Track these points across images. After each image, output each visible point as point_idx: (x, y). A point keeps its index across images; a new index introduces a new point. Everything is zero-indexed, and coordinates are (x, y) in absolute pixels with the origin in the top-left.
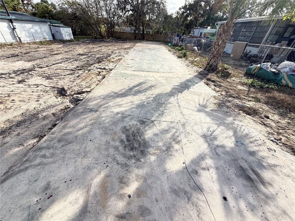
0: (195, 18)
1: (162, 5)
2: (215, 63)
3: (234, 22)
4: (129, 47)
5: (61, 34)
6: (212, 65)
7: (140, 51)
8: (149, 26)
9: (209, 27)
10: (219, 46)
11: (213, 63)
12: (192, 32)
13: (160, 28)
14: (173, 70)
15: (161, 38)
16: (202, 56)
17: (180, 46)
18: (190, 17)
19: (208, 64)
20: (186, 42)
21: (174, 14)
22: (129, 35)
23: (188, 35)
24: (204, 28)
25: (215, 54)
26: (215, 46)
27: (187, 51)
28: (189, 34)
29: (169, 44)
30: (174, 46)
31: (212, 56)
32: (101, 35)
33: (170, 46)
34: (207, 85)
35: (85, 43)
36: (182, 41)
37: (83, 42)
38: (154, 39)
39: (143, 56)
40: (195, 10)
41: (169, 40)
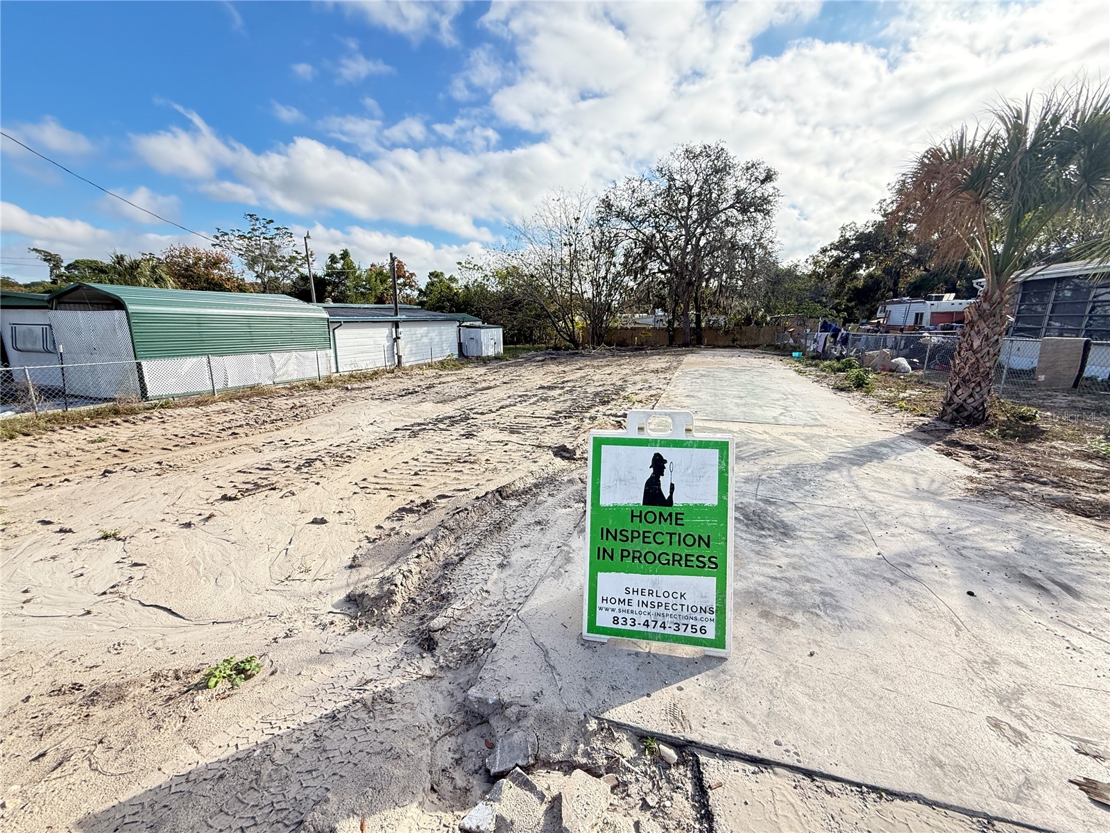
0: (887, 271)
1: (759, 251)
2: (972, 399)
3: (1013, 279)
4: (664, 366)
5: (479, 343)
6: (962, 405)
7: (703, 376)
8: (718, 306)
9: (948, 295)
10: (975, 352)
11: (965, 401)
12: (878, 315)
13: (755, 310)
14: (824, 421)
15: (762, 338)
16: (929, 384)
17: (838, 359)
18: (868, 267)
19: (949, 404)
20: (861, 345)
21: (802, 263)
22: (650, 334)
23: (864, 321)
24: (930, 299)
25: (968, 374)
26: (962, 354)
27: (866, 372)
28: (869, 318)
29: (795, 354)
30: (813, 358)
31: (957, 381)
32: (572, 338)
33: (799, 360)
34: (948, 454)
35: (534, 361)
36: (845, 341)
37: (528, 360)
38: (734, 341)
39: (717, 388)
40: (885, 247)
41: (791, 341)
